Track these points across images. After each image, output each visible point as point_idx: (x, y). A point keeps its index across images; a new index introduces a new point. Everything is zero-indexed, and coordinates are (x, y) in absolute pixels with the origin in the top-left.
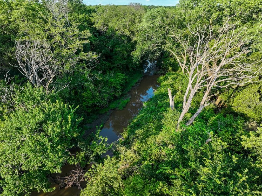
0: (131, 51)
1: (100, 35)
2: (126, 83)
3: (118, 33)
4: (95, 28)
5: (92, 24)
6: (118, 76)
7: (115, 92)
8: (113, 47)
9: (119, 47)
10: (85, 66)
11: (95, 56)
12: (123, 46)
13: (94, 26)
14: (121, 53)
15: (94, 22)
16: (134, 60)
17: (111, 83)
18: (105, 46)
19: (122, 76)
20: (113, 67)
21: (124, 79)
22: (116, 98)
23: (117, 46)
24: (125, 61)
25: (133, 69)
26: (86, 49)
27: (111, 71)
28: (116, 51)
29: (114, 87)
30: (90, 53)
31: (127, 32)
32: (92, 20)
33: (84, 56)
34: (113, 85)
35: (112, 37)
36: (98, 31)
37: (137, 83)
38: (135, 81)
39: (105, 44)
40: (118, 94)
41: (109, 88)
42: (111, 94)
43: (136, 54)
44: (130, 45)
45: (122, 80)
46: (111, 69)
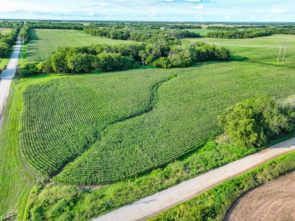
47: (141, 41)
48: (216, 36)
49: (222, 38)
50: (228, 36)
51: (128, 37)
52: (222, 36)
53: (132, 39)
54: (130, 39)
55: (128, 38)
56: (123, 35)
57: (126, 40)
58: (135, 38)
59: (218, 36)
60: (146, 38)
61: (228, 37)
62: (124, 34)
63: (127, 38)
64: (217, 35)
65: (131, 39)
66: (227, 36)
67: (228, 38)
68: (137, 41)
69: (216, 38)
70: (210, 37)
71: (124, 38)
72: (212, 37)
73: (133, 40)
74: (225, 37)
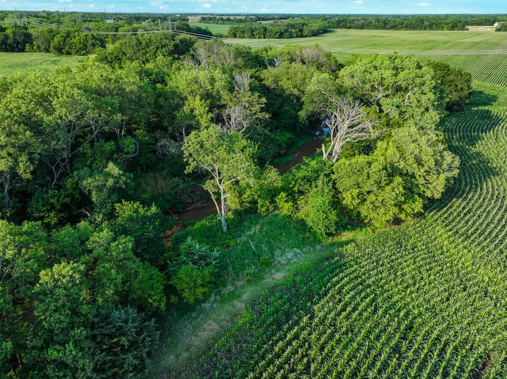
0: (299, 110)
1: (269, 92)
2: (292, 142)
3: (287, 92)
4: (264, 85)
5: (262, 80)
6: (284, 135)
7: (280, 149)
8: (281, 106)
9: (288, 105)
10: (259, 123)
11: (267, 116)
12: (292, 105)
13: (264, 82)
14: (289, 111)
15: (264, 79)
16: (301, 120)
17: (277, 141)
18: (273, 104)
19: (288, 135)
20: (280, 126)
21: (290, 138)
22: (280, 155)
23: (286, 105)
24: (293, 120)
25: (301, 129)
26: (262, 110)
27: (277, 130)
28: (284, 109)
29: (279, 145)
30: (264, 113)
31: (296, 92)
32: (262, 76)
33: (260, 115)
34: (279, 143)
35: (280, 95)
36: (268, 89)
37: (304, 144)
38: (303, 142)
39: (273, 102)
40: (282, 152)
41: (274, 146)
42: (276, 151)
43: (302, 114)
44: (299, 104)
45: (288, 139)
46: (277, 128)
47: (73, 52)
48: (250, 35)
49: (265, 38)
50: (277, 33)
51: (25, 42)
52: (264, 34)
53: (43, 47)
54: (35, 47)
55: (27, 45)
56: (7, 37)
57: (22, 50)
58: (52, 45)
59: (255, 33)
60: (90, 42)
61: (277, 36)
62: (8, 32)
63: (24, 46)
64: (252, 31)
65: (38, 47)
66: (274, 32)
67: (277, 38)
68: (62, 53)
69: (250, 37)
70: (235, 36)
71: (10, 46)
72: (240, 37)
73: (47, 50)
74: (270, 36)
